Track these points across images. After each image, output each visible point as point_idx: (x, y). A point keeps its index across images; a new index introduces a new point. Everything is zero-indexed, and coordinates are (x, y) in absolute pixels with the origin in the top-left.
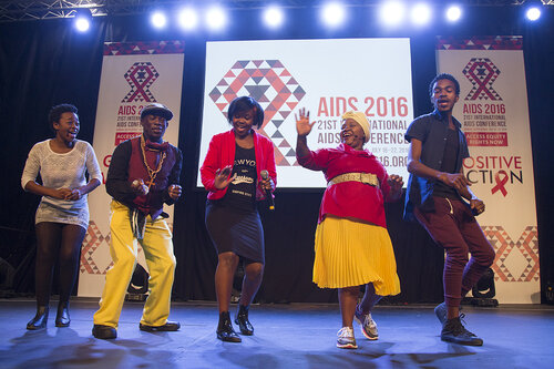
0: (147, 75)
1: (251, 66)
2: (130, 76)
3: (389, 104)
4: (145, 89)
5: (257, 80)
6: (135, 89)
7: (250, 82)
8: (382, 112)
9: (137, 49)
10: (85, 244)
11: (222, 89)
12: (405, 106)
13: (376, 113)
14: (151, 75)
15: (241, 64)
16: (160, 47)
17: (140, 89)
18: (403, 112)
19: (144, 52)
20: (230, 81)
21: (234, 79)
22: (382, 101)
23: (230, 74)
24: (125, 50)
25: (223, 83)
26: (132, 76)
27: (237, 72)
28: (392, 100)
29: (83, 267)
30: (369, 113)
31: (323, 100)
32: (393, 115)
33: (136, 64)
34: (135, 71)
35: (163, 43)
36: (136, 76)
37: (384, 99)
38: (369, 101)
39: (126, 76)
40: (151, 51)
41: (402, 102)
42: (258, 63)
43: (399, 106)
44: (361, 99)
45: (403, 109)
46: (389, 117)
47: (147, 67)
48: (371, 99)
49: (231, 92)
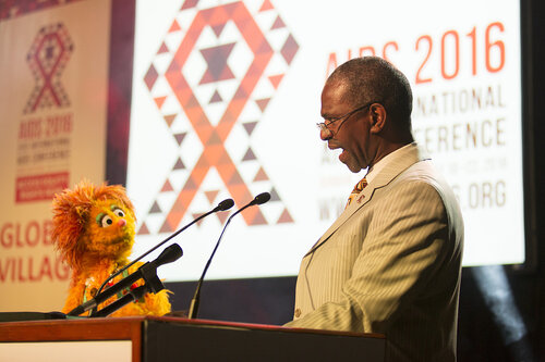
0: (57, 51)
2: (34, 57)
3: (466, 43)
5: (218, 30)
6: (41, 83)
7: (207, 39)
8: (450, 70)
11: (163, 63)
12: (500, 44)
13: (437, 75)
14: (63, 49)
17: (48, 81)
18: (495, 63)
20: (174, 41)
22: (450, 40)
23: (175, 26)
25: (164, 49)
27: (187, 19)
28: (473, 35)
30: (423, 76)
31: (333, 57)
32: (474, 72)
36: (43, 54)
37: (454, 33)
38: (424, 44)
39: (29, 57)
41: (495, 35)
43: (488, 46)
44: (407, 44)
45: (495, 51)
46: (465, 80)
47: (57, 33)
48: (428, 38)
49: (175, 67)
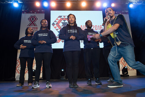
0: (34, 19)
1: (63, 17)
2: (29, 19)
3: (98, 27)
4: (34, 23)
5: (64, 21)
6: (31, 22)
8: (96, 29)
9: (31, 12)
10: (17, 65)
11: (55, 23)
14: (36, 19)
15: (60, 17)
16: (38, 12)
17: (33, 22)
19: (33, 13)
20: (57, 21)
21: (58, 20)
22: (96, 26)
23: (57, 19)
24: (28, 12)
26: (30, 19)
27: (59, 19)
28: (99, 26)
29: (17, 72)
31: (81, 26)
32: (99, 30)
33: (31, 16)
34: (31, 18)
35: (39, 11)
36: (31, 19)
39: (28, 19)
40: (35, 13)
42: (64, 16)
45: (101, 28)
47: (34, 17)
48: (94, 26)
49: (58, 24)
